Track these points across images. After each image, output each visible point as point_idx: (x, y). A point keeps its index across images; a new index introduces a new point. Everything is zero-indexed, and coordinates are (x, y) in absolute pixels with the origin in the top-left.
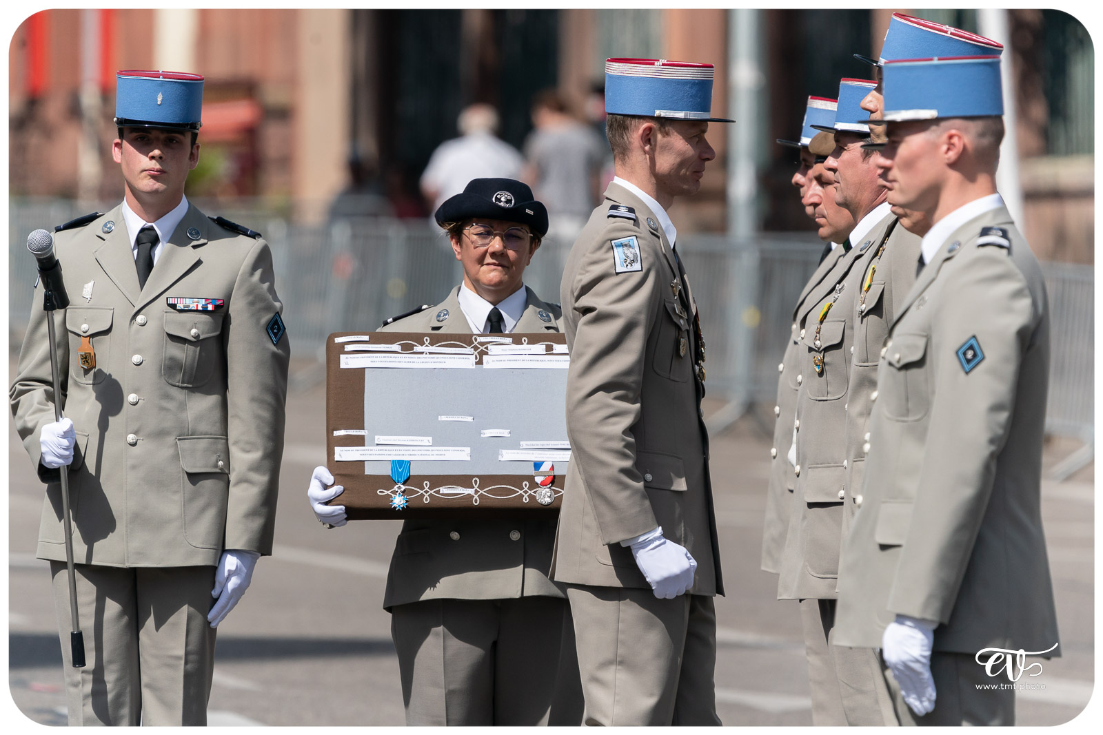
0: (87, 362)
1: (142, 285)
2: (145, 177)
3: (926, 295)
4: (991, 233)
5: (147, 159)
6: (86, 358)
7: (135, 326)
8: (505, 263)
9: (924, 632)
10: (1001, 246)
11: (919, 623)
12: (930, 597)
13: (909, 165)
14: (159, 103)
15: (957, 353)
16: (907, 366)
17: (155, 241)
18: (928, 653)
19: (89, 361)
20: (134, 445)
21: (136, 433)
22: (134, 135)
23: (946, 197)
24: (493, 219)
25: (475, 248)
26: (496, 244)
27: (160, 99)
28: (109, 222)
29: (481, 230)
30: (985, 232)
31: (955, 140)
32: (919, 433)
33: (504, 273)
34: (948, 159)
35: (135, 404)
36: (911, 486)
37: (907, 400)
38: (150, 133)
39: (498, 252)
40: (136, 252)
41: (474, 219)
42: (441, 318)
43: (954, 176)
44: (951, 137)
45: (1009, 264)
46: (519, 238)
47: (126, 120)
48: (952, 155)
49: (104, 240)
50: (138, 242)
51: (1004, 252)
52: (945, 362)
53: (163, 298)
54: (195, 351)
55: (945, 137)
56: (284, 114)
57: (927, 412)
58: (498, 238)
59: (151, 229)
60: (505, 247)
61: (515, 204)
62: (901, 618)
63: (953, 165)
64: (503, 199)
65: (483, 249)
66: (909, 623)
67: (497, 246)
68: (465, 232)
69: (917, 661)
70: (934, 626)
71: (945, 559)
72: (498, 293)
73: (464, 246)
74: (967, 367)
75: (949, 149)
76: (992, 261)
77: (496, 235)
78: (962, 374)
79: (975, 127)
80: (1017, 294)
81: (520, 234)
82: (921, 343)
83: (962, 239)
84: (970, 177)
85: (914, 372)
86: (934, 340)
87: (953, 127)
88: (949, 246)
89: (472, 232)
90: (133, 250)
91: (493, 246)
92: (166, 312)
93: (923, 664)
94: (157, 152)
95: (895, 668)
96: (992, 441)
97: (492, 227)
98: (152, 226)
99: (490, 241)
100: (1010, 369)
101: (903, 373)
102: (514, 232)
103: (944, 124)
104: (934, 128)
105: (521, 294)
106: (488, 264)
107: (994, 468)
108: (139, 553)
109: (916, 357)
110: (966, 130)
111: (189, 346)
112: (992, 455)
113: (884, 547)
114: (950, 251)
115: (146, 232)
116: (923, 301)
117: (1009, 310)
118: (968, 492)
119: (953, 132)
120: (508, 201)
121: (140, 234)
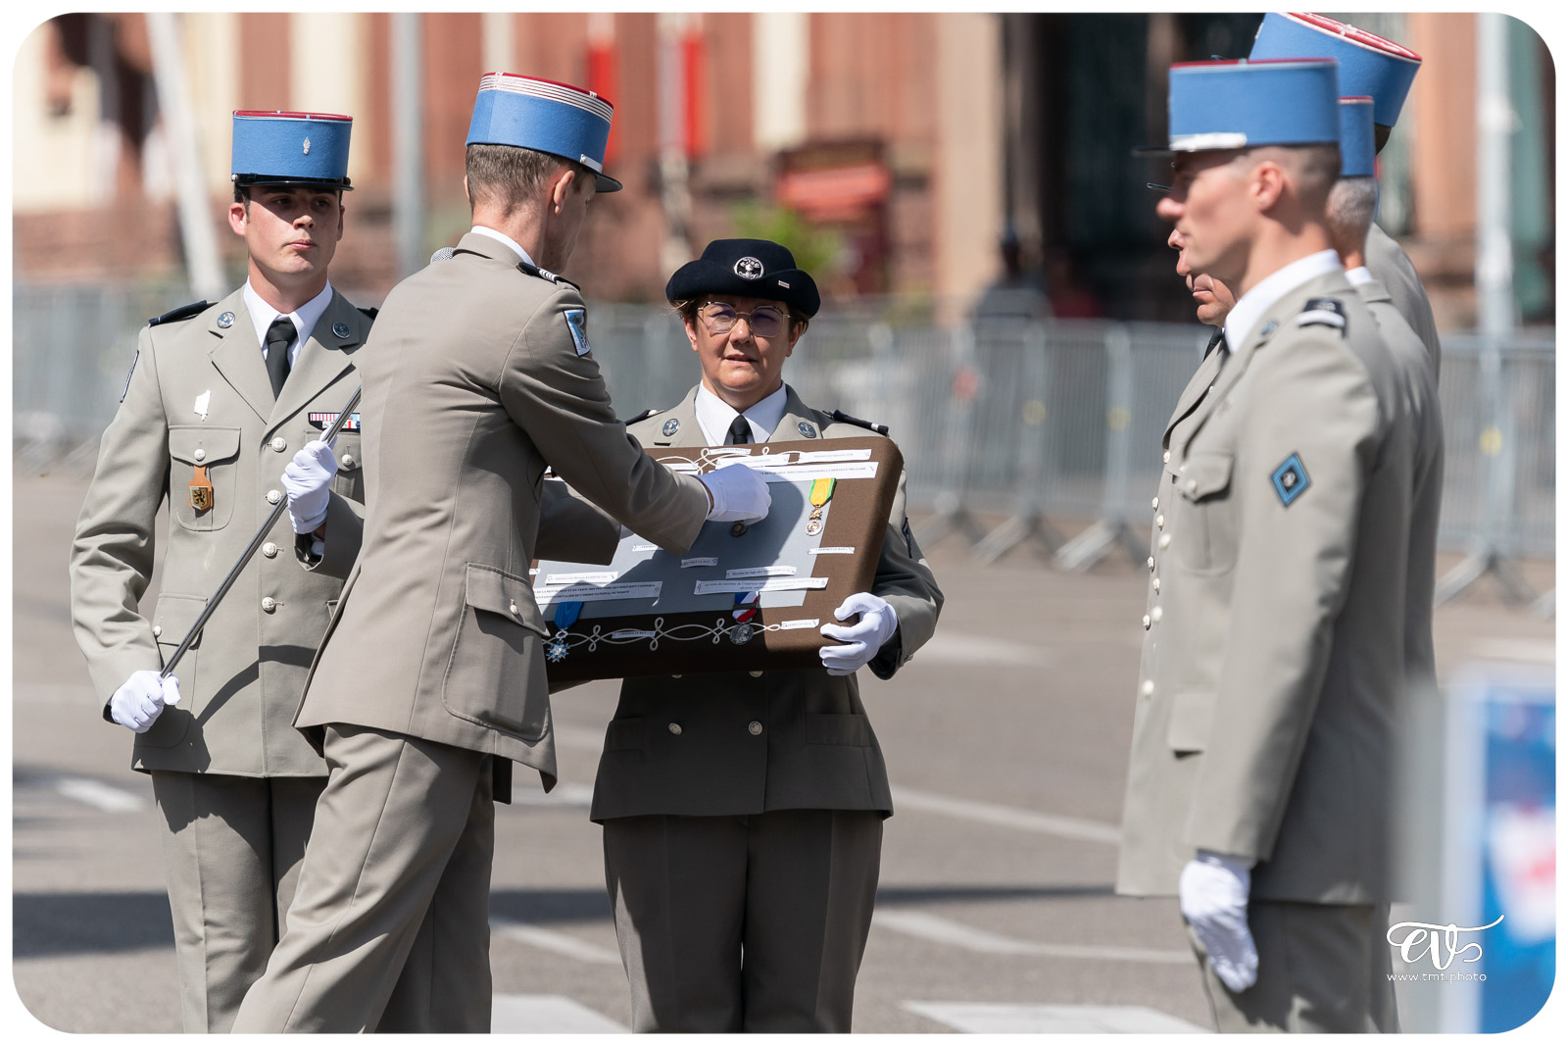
0: (202, 500)
1: (277, 393)
2: (290, 252)
3: (1231, 398)
4: (1319, 306)
5: (291, 227)
6: (200, 495)
7: (268, 451)
8: (753, 356)
9: (1236, 872)
10: (1331, 326)
11: (1228, 860)
12: (1242, 824)
13: (1206, 212)
14: (306, 151)
15: (1272, 478)
16: (1206, 499)
17: (292, 337)
18: (1242, 902)
19: (205, 499)
20: (272, 611)
21: (273, 596)
22: (271, 196)
23: (1259, 257)
24: (736, 295)
25: (712, 336)
26: (740, 329)
27: (306, 145)
28: (226, 313)
29: (719, 309)
30: (1311, 305)
31: (1271, 177)
32: (1222, 591)
33: (753, 369)
34: (1261, 203)
35: (273, 556)
36: (1213, 666)
37: (1207, 545)
38: (294, 193)
39: (742, 340)
40: (266, 352)
41: (710, 296)
42: (670, 431)
43: (1270, 228)
44: (1264, 173)
45: (1342, 350)
46: (772, 319)
47: (258, 176)
48: (1267, 198)
49: (221, 337)
50: (269, 340)
51: (1336, 333)
52: (1256, 491)
53: (303, 414)
54: (348, 485)
55: (1256, 172)
56: (920, 183)
57: (1234, 564)
58: (742, 321)
59: (288, 322)
60: (751, 333)
61: (765, 274)
62: (1203, 855)
63: (1269, 212)
64: (748, 268)
65: (722, 337)
66: (1214, 860)
67: (741, 332)
68: (700, 313)
69: (1227, 914)
70: (1250, 864)
71: (1261, 770)
72: (745, 397)
73: (699, 332)
74: (1286, 497)
75: (1262, 190)
76: (1320, 346)
77: (739, 317)
78: (1279, 507)
79: (1299, 158)
80: (1356, 393)
81: (773, 314)
82: (1224, 464)
83: (1280, 316)
84: (1293, 228)
85: (1215, 507)
86: (1242, 460)
87: (1267, 159)
88: (1263, 327)
89: (708, 312)
90: (263, 349)
91: (735, 331)
92: (308, 433)
93: (1237, 918)
94: (306, 219)
95: (1198, 925)
96: (1323, 601)
97: (733, 306)
98: (289, 319)
99: (733, 325)
100: (1347, 499)
101: (1200, 508)
102: (765, 312)
103: (1256, 154)
104: (1241, 159)
105: (780, 396)
106: (731, 358)
107: (1328, 640)
108: (280, 759)
109: (1217, 485)
110: (1286, 163)
111: (341, 477)
112: (1324, 621)
113: (1181, 755)
114: (1265, 333)
115: (281, 325)
116: (1226, 407)
117: (1344, 416)
118: (1290, 674)
119: (1268, 165)
120: (755, 271)
121: (272, 330)
